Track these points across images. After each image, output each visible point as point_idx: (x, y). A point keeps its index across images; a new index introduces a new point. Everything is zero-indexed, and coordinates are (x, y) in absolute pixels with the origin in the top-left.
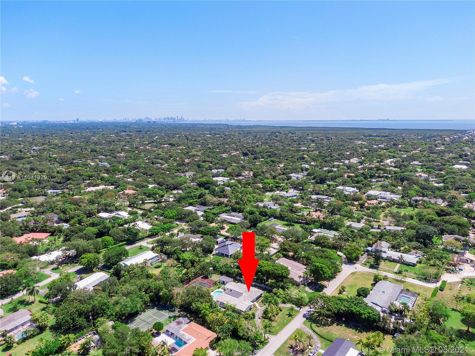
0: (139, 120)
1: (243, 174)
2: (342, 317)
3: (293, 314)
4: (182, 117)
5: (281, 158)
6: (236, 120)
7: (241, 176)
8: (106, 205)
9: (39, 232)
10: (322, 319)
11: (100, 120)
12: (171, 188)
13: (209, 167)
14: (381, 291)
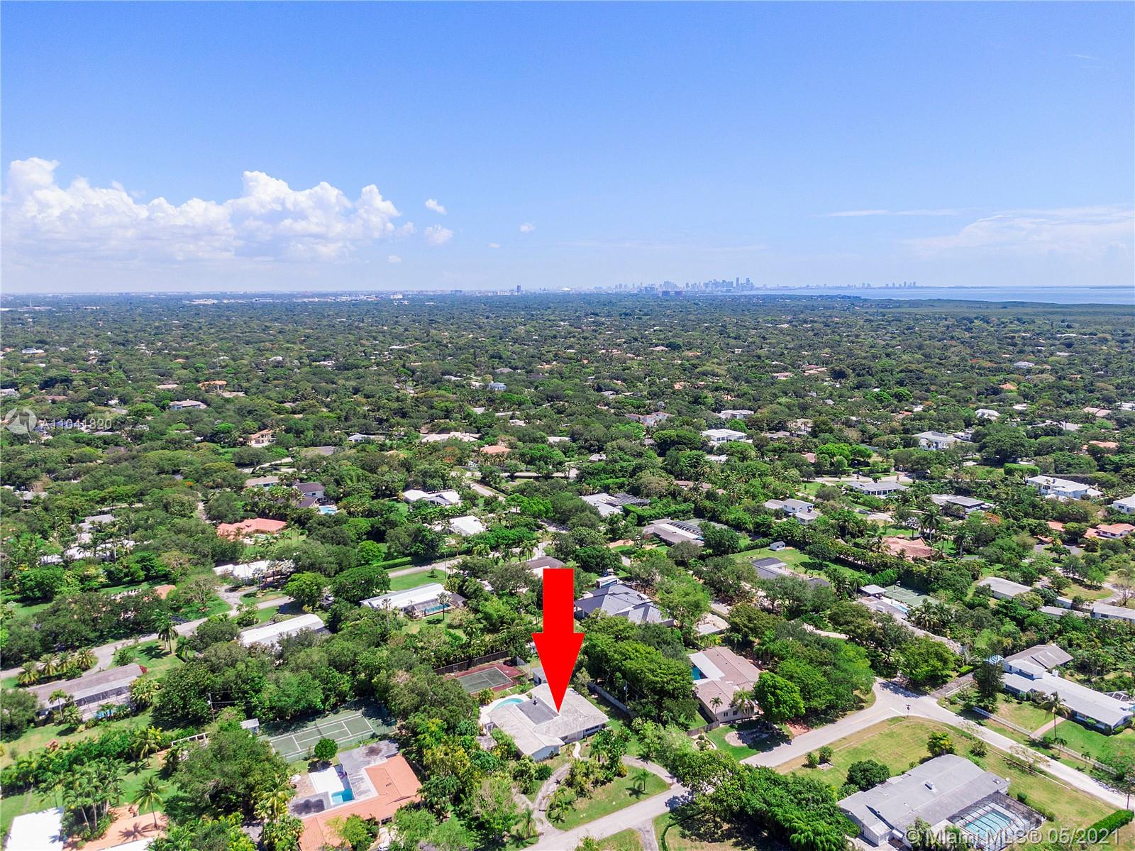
0: (646, 288)
1: (790, 425)
2: (764, 828)
3: (646, 791)
4: (748, 280)
5: (933, 388)
6: (891, 285)
7: (785, 429)
8: (425, 474)
9: (273, 518)
10: (707, 821)
11: (567, 289)
12: (592, 448)
13: (716, 403)
14: (925, 783)
